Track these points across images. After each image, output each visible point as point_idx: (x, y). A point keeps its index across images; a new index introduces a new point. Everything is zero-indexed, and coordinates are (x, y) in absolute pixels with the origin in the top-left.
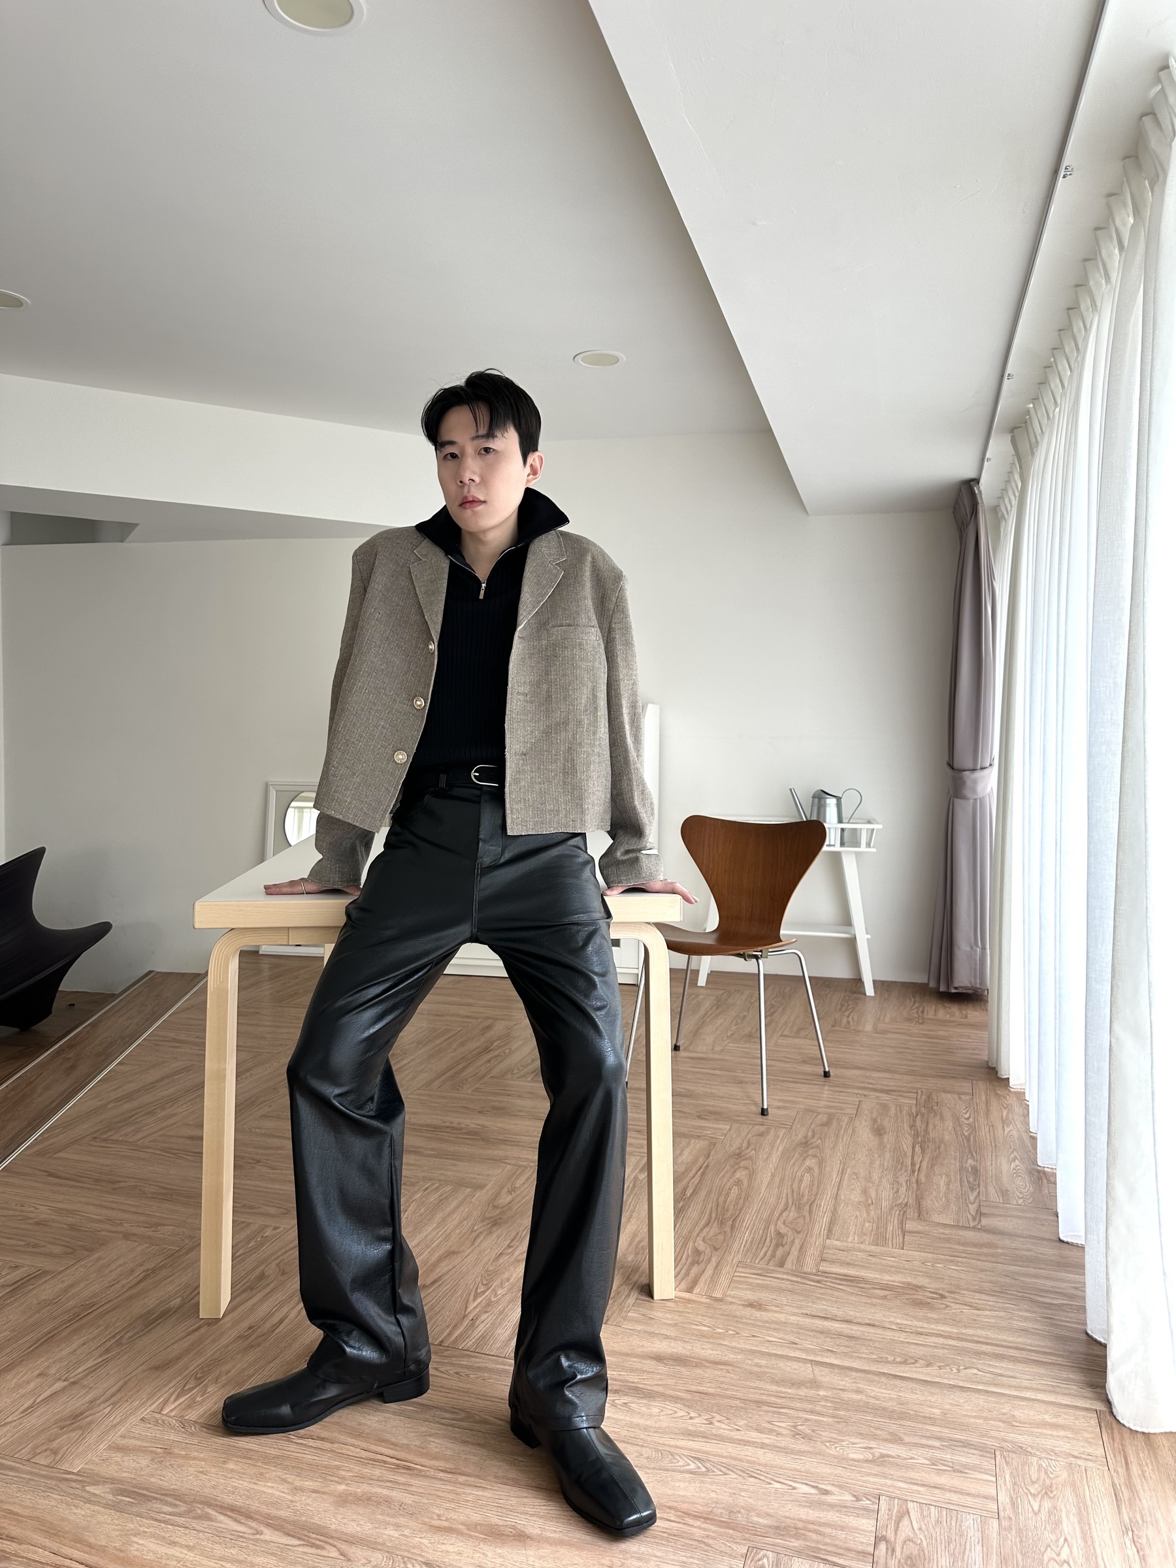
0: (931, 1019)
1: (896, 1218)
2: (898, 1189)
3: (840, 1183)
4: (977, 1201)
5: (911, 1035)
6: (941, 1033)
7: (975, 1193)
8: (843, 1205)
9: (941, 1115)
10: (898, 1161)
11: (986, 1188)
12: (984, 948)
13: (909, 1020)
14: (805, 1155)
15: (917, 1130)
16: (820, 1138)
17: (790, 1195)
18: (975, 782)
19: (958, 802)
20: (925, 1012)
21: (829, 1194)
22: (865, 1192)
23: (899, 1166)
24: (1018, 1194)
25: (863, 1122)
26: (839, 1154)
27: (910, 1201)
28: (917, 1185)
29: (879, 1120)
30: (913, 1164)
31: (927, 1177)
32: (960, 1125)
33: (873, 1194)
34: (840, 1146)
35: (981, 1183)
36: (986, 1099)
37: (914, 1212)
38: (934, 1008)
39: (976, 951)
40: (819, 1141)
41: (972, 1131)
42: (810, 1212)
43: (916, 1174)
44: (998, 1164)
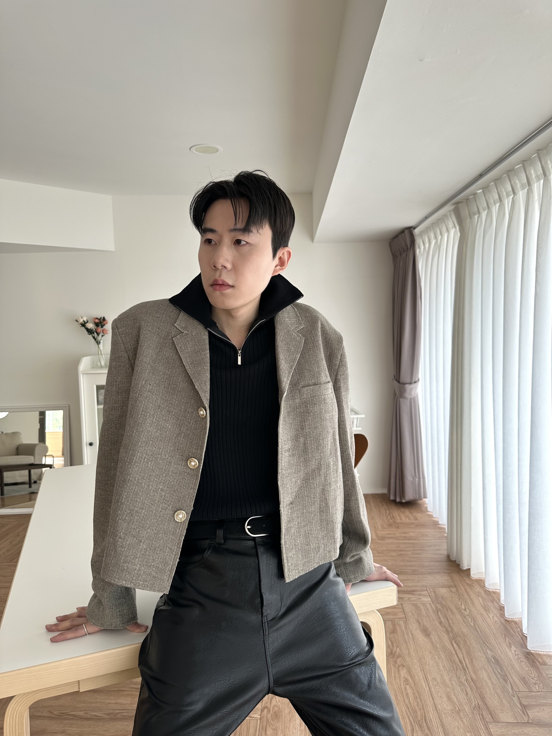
0: (401, 523)
1: (481, 723)
2: (466, 691)
3: (430, 692)
4: (515, 693)
5: (397, 539)
6: (412, 534)
7: (509, 684)
8: (443, 716)
9: (450, 609)
10: (451, 661)
11: (512, 678)
12: (419, 478)
13: (390, 525)
14: (397, 666)
15: (445, 627)
16: (397, 647)
17: (408, 713)
18: (411, 390)
19: (402, 400)
20: (395, 518)
21: (431, 706)
22: (449, 698)
23: (455, 667)
24: (531, 679)
25: (413, 625)
26: (415, 661)
27: (480, 703)
28: (474, 683)
29: (421, 621)
30: (460, 661)
31: (475, 673)
32: (465, 617)
33: (455, 700)
34: (412, 651)
35: (507, 673)
36: (464, 589)
37: (488, 715)
38: (397, 513)
39: (415, 480)
40: (398, 649)
41: (474, 621)
42: (429, 729)
43: (468, 672)
44: (505, 652)
